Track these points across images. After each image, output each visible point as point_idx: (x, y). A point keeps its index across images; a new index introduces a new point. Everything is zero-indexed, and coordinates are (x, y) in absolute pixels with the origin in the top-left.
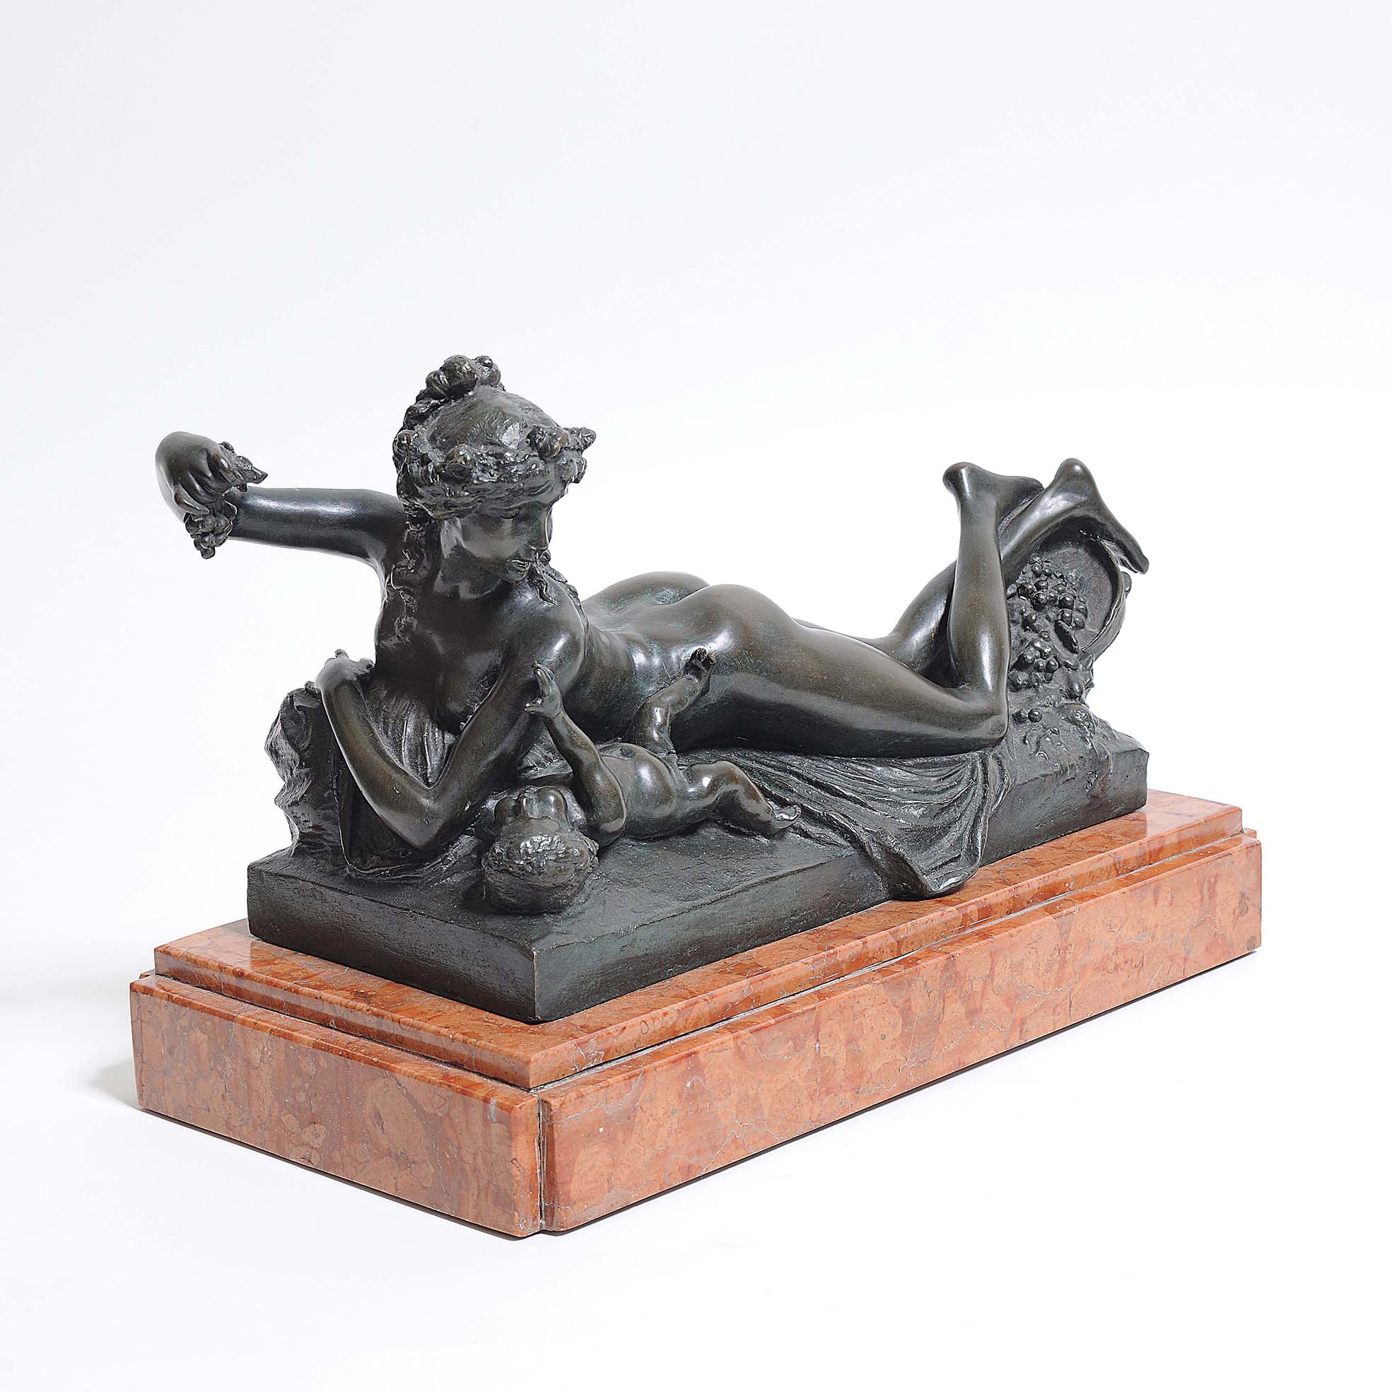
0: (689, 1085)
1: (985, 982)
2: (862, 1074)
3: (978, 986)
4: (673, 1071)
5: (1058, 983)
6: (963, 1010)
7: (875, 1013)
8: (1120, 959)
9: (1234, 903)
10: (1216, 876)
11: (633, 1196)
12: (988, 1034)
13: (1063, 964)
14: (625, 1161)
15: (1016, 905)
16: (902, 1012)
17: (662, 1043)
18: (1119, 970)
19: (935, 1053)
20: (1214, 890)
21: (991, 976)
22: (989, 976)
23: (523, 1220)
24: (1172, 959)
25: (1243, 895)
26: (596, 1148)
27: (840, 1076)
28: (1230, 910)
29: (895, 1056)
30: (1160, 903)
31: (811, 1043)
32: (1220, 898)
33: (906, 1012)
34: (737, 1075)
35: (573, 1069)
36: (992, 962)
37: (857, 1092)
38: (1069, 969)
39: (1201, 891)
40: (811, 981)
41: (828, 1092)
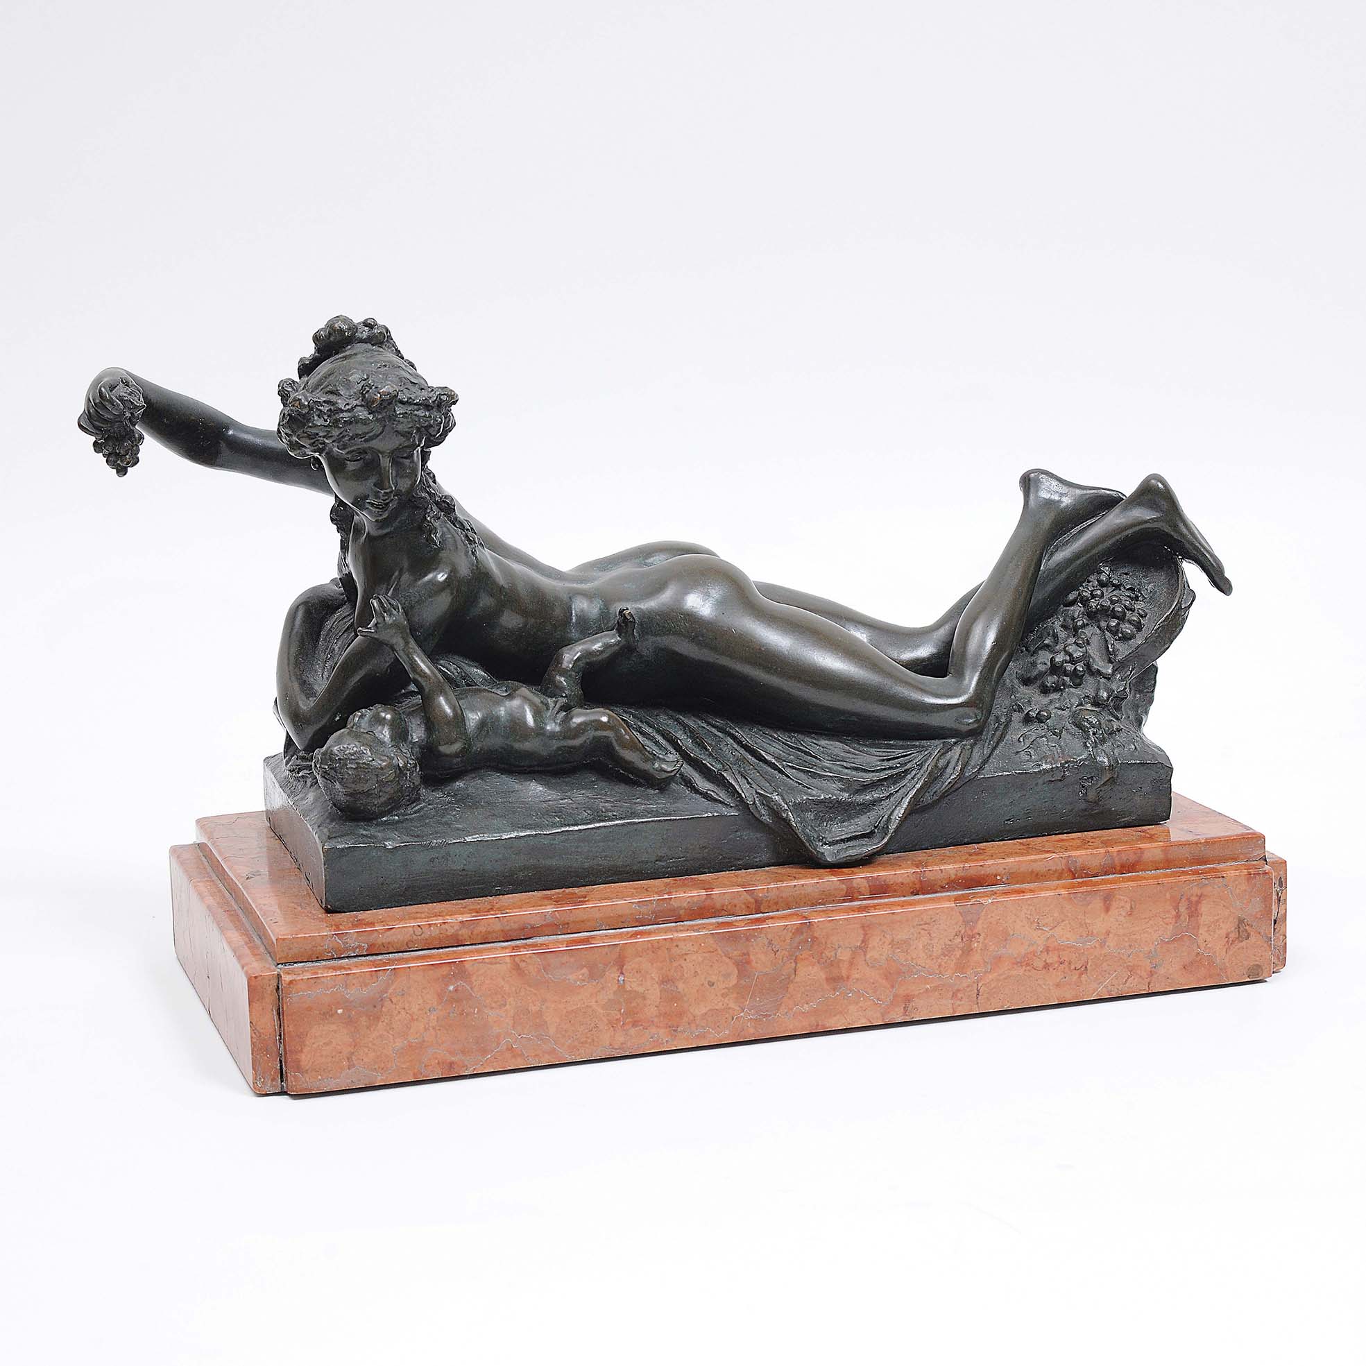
0: (451, 988)
1: (854, 953)
2: (681, 1014)
3: (845, 955)
4: (431, 972)
5: (961, 967)
6: (824, 976)
7: (700, 959)
8: (1052, 958)
9: (1228, 926)
10: (1200, 896)
11: (379, 1078)
12: (857, 1003)
13: (968, 951)
14: (370, 1045)
15: (923, 888)
16: (737, 964)
17: (442, 948)
18: (1051, 969)
19: (783, 1009)
20: (1196, 910)
21: (864, 947)
22: (860, 947)
23: (260, 1078)
24: (1132, 969)
25: (1241, 921)
26: (334, 1027)
27: (651, 1011)
28: (1223, 932)
29: (728, 1005)
30: (1113, 912)
31: (613, 974)
32: (1205, 919)
33: (743, 965)
34: (514, 989)
35: (330, 954)
36: (865, 934)
37: (675, 1031)
38: (976, 957)
39: (1177, 908)
40: (637, 920)
41: (635, 1024)
